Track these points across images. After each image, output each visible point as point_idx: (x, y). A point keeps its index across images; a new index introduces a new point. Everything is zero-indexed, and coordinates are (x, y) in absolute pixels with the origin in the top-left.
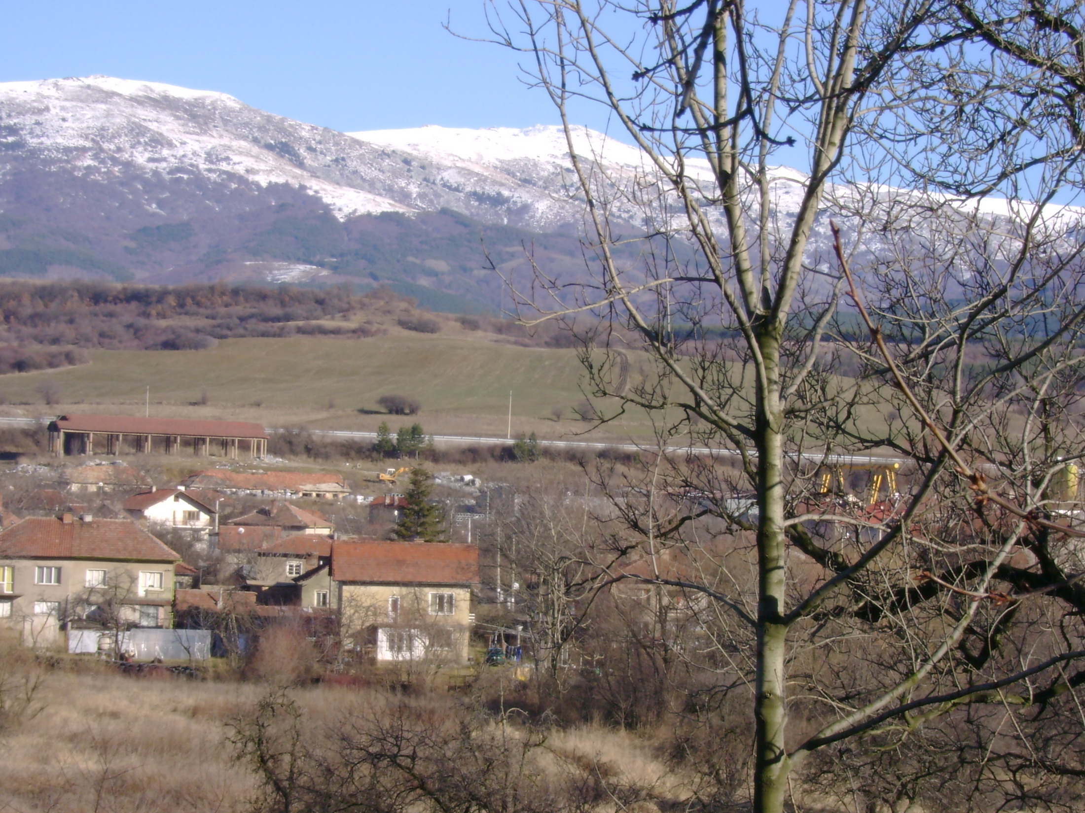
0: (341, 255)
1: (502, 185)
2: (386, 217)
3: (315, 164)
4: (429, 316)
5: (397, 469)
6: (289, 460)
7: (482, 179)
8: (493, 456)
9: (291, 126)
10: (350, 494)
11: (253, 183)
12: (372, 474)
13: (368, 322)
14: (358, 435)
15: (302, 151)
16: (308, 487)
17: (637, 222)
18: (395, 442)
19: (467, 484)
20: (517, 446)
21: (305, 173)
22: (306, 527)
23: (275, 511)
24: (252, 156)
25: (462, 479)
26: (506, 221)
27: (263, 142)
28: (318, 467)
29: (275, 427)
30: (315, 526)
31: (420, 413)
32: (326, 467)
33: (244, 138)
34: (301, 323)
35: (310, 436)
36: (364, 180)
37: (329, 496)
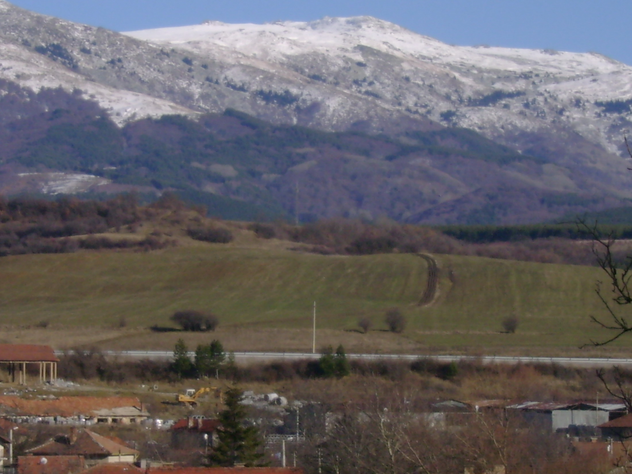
0: (121, 163)
1: (290, 82)
2: (167, 120)
3: (90, 67)
4: (220, 225)
5: (197, 390)
6: (81, 383)
7: (268, 77)
8: (298, 372)
9: (63, 27)
10: (148, 417)
11: (24, 89)
12: (170, 396)
13: (155, 234)
14: (152, 355)
15: (76, 54)
16: (103, 412)
17: (435, 118)
18: (193, 360)
19: (272, 403)
20: (323, 360)
21: (79, 77)
22: (109, 454)
23: (75, 439)
24: (22, 61)
25: (266, 398)
26: (295, 121)
27: (33, 45)
28: (111, 390)
29: (64, 349)
30: (120, 453)
31: (217, 329)
32: (121, 390)
33: (14, 41)
34: (84, 237)
35: (102, 356)
36: (142, 82)
37: (126, 421)
